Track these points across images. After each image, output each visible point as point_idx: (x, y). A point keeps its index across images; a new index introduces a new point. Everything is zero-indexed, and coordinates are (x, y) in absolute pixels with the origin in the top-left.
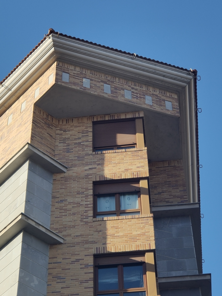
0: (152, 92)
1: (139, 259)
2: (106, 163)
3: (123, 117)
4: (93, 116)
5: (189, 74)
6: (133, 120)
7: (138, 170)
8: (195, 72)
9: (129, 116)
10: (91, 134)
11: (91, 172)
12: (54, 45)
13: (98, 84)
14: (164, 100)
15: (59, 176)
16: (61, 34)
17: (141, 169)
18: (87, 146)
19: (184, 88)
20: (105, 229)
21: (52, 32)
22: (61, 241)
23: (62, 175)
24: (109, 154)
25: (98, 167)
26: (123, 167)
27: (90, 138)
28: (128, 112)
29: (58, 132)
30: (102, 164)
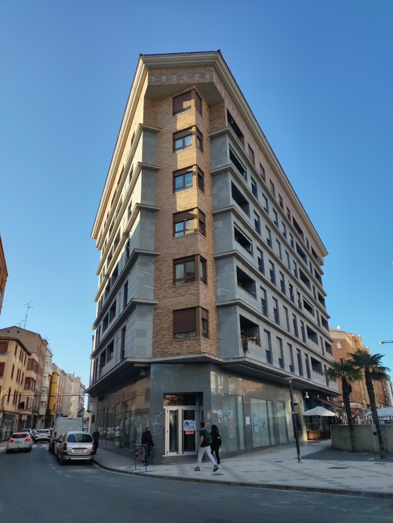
0: (199, 71)
1: (190, 170)
2: (178, 121)
3: (185, 91)
4: (172, 94)
5: (216, 54)
6: (190, 91)
7: (191, 122)
8: (219, 51)
9: (188, 90)
10: (172, 106)
11: (172, 128)
12: (144, 63)
13: (170, 77)
14: (205, 74)
15: (158, 134)
16: (146, 55)
17: (192, 121)
18: (170, 113)
19: (215, 62)
20: (177, 158)
21: (141, 55)
22: (160, 168)
23: (160, 133)
24: (179, 116)
25: (174, 124)
26: (185, 122)
27: (171, 109)
28: (188, 88)
29: (158, 108)
30: (176, 123)
